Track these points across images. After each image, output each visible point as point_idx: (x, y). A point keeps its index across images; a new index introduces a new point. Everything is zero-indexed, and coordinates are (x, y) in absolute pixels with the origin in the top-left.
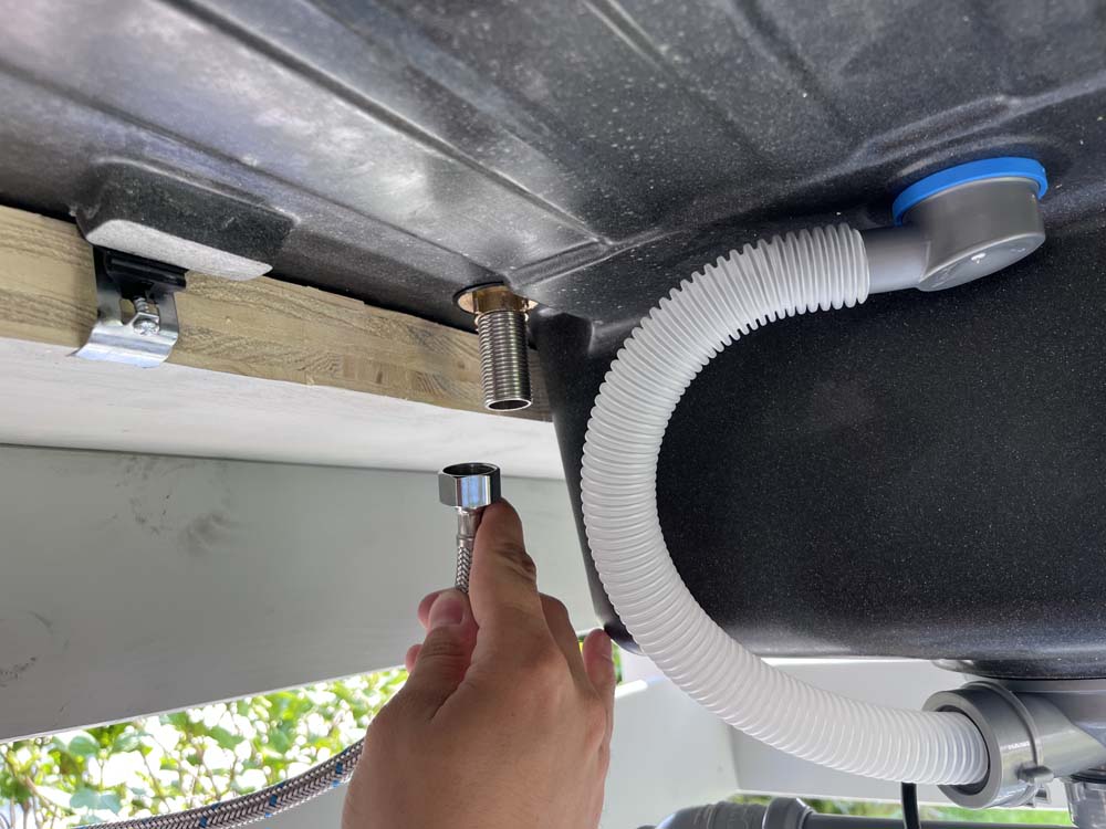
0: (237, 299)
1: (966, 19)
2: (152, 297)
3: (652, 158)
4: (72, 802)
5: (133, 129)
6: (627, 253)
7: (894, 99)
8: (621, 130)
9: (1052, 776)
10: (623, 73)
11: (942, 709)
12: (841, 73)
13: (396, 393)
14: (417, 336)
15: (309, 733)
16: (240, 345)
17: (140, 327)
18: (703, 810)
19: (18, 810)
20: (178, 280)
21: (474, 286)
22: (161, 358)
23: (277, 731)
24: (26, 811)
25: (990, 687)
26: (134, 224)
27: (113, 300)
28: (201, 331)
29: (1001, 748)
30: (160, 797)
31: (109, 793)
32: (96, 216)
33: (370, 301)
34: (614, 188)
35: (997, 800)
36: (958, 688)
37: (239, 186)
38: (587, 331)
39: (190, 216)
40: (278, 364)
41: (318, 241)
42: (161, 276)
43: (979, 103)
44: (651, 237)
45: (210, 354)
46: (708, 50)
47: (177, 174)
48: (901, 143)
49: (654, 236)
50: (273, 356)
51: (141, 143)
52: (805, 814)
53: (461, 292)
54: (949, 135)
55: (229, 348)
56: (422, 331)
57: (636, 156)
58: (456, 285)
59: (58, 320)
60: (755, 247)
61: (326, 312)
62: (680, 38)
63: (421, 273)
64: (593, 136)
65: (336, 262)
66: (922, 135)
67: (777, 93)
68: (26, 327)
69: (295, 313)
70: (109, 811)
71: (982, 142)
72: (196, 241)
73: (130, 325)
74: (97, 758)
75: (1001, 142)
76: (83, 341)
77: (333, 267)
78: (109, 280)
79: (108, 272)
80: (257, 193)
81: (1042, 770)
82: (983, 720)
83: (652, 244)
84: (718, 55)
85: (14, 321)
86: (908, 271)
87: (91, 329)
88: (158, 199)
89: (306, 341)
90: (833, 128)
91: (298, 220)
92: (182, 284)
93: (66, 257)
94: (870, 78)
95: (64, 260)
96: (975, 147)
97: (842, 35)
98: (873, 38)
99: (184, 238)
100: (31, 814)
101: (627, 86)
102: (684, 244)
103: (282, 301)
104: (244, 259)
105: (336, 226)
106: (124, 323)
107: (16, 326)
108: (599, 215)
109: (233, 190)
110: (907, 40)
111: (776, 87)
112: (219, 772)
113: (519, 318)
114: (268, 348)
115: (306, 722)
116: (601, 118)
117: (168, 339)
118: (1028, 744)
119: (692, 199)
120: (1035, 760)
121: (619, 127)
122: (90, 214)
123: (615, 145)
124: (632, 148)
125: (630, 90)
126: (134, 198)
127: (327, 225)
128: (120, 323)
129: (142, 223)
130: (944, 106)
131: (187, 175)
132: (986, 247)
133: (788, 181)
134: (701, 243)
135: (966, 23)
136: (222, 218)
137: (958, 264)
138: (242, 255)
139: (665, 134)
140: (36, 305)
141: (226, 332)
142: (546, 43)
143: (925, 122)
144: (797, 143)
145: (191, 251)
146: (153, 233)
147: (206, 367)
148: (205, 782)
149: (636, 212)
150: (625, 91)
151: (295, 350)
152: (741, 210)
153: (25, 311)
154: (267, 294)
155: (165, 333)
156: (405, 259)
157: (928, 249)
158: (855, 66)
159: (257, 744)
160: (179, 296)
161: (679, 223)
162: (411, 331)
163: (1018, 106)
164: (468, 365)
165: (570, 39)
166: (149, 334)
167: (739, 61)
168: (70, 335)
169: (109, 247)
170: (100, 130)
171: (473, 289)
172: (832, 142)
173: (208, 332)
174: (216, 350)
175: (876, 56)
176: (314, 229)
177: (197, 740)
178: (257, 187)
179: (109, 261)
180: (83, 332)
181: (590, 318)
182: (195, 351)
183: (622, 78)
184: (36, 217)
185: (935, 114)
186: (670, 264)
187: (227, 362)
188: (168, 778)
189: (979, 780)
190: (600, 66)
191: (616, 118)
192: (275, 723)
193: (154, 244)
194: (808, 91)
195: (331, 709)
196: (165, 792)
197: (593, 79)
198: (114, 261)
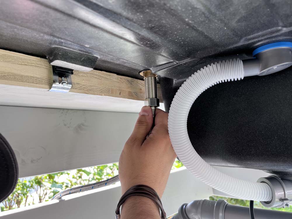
0: (85, 75)
1: (268, 10)
2: (66, 77)
3: (186, 43)
4: (51, 186)
5: (60, 40)
6: (181, 64)
7: (251, 28)
8: (178, 37)
9: (289, 201)
10: (177, 25)
11: (262, 182)
12: (235, 23)
13: (124, 97)
14: (130, 82)
15: (107, 172)
16: (86, 87)
17: (63, 84)
18: (200, 201)
19: (39, 187)
20: (72, 72)
21: (144, 70)
22: (68, 91)
23: (99, 172)
24: (41, 187)
25: (275, 177)
26: (61, 61)
27: (57, 78)
28: (77, 84)
29: (276, 194)
30: (72, 185)
31: (60, 184)
32: (52, 59)
33: (118, 74)
34: (177, 50)
35: (274, 206)
36: (266, 177)
37: (85, 50)
38: (173, 81)
39: (74, 58)
40: (95, 91)
41: (105, 62)
42: (68, 72)
43: (274, 29)
44: (187, 61)
45: (79, 89)
46: (198, 20)
47: (71, 49)
48: (254, 38)
49: (188, 60)
50: (94, 89)
51: (62, 43)
52: (226, 204)
53: (140, 72)
54: (267, 36)
55: (84, 88)
56: (131, 81)
57: (182, 43)
58: (139, 70)
59: (45, 83)
60: (214, 64)
61: (107, 77)
62: (191, 18)
63: (130, 68)
64: (170, 38)
65: (109, 66)
66: (259, 36)
67: (218, 28)
68: (37, 85)
69: (99, 78)
70: (60, 189)
71: (276, 38)
72: (75, 64)
73: (61, 84)
74: (57, 176)
75: (281, 38)
76: (50, 88)
77: (109, 67)
78: (56, 73)
79: (56, 72)
80: (89, 52)
81: (286, 199)
82: (272, 186)
83: (188, 62)
84: (201, 21)
85: (35, 83)
86: (255, 71)
87: (52, 85)
88: (66, 55)
89: (102, 85)
90: (234, 36)
91: (99, 57)
92: (72, 73)
93: (46, 67)
94: (243, 24)
95: (45, 68)
96: (274, 39)
97: (234, 14)
98: (243, 15)
99: (73, 63)
100: (42, 188)
101: (178, 28)
102: (196, 62)
103: (97, 75)
104: (87, 67)
105: (109, 58)
106: (60, 83)
107: (35, 85)
108: (173, 56)
109: (83, 51)
110: (253, 15)
111: (217, 27)
112: (86, 180)
113: (155, 78)
114: (93, 87)
115: (106, 170)
116: (172, 35)
117: (69, 86)
118: (283, 193)
119: (198, 52)
120: (285, 197)
121: (177, 36)
122: (51, 58)
123: (176, 40)
124: (181, 41)
125: (179, 28)
126: (61, 55)
127: (106, 58)
128: (58, 83)
129: (63, 60)
130: (265, 30)
131: (73, 49)
132: (277, 66)
133: (223, 48)
134: (201, 62)
135: (269, 11)
136: (81, 58)
137: (269, 70)
138: (86, 67)
139: (189, 37)
140: (40, 80)
141: (83, 84)
142: (157, 19)
143: (260, 33)
144: (224, 39)
145: (74, 66)
146: (65, 62)
147: (78, 92)
148: (82, 182)
149: (183, 55)
150: (178, 29)
151: (99, 87)
152: (211, 54)
153: (37, 81)
154: (92, 74)
155: (69, 85)
156: (126, 65)
157: (261, 66)
158: (239, 21)
159: (94, 174)
160: (72, 76)
161: (194, 57)
162: (128, 81)
163: (285, 30)
164: (143, 89)
165: (163, 18)
166: (65, 85)
167: (207, 22)
168: (47, 86)
169: (56, 65)
170: (52, 40)
171: (143, 71)
172: (234, 39)
173: (79, 84)
174: (81, 88)
175: (245, 19)
176: (103, 59)
177: (81, 172)
178: (89, 50)
179: (56, 69)
180: (50, 85)
181: (173, 78)
182: (76, 89)
183: (177, 26)
184: (39, 58)
185: (263, 31)
186: (193, 66)
187: (83, 91)
188: (74, 181)
189: (270, 200)
190: (171, 24)
191: (176, 34)
192: (99, 170)
193: (66, 65)
194: (226, 27)
195: (112, 167)
196: (73, 184)
197: (169, 26)
198: (57, 69)
